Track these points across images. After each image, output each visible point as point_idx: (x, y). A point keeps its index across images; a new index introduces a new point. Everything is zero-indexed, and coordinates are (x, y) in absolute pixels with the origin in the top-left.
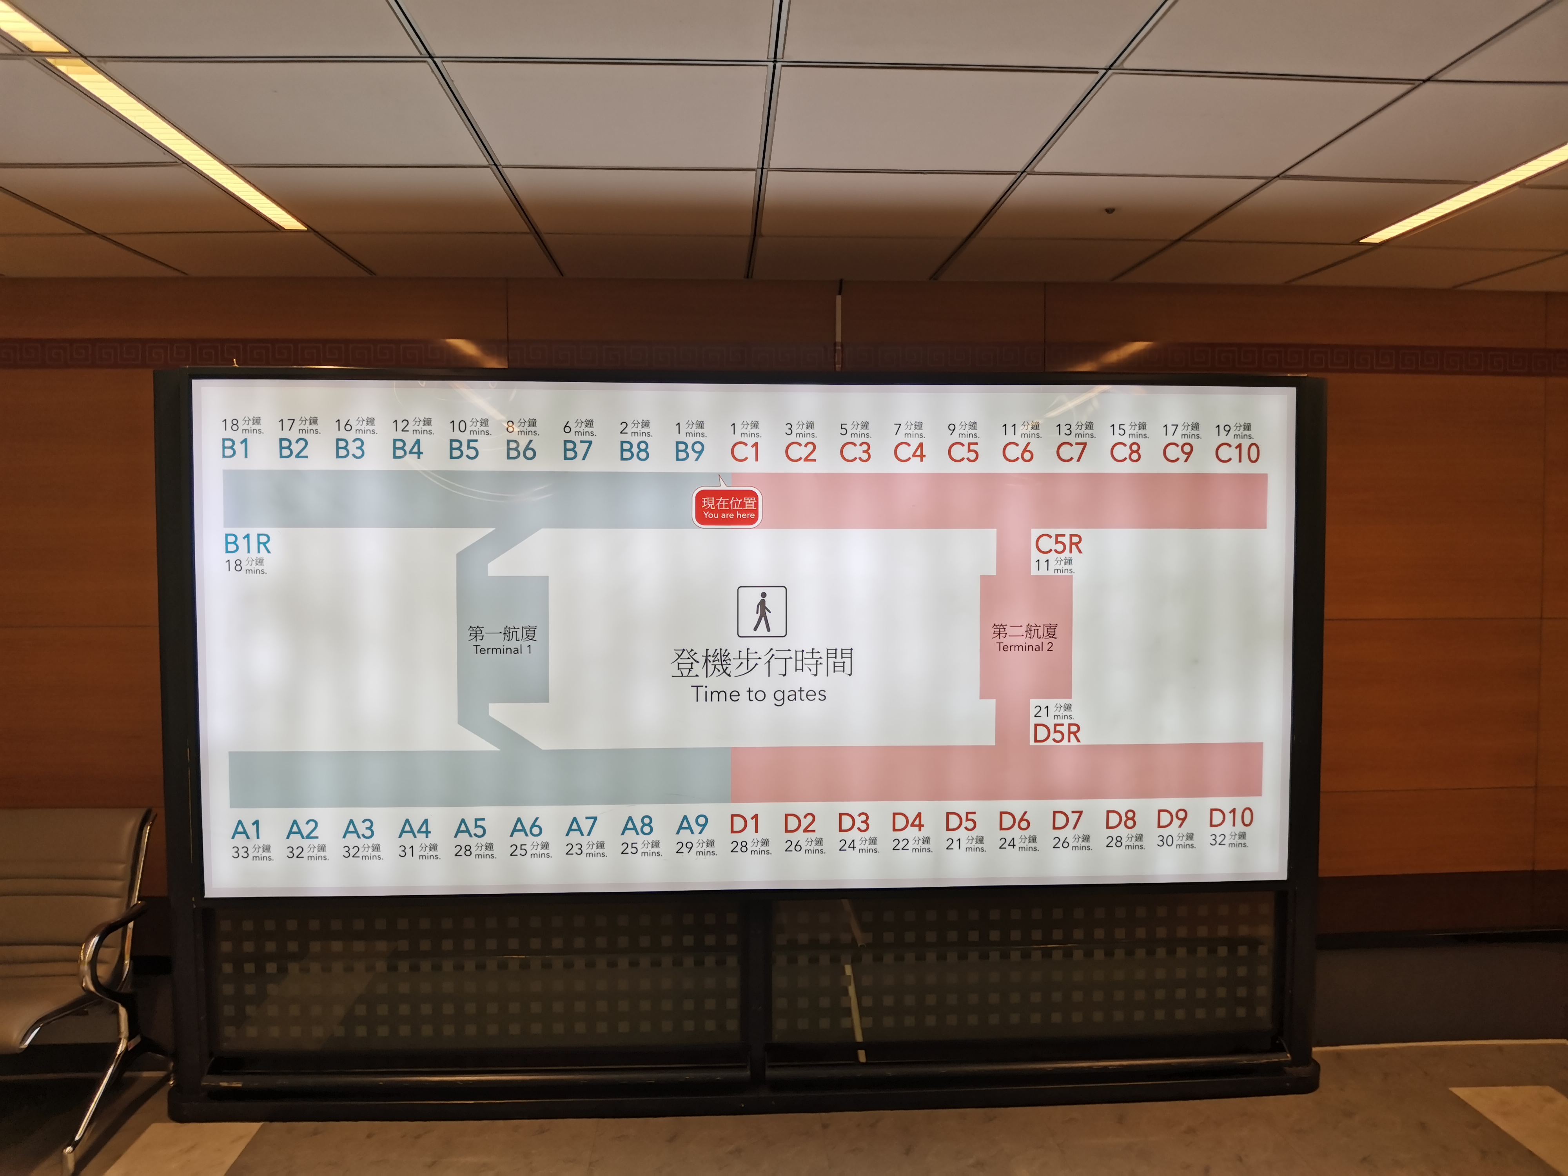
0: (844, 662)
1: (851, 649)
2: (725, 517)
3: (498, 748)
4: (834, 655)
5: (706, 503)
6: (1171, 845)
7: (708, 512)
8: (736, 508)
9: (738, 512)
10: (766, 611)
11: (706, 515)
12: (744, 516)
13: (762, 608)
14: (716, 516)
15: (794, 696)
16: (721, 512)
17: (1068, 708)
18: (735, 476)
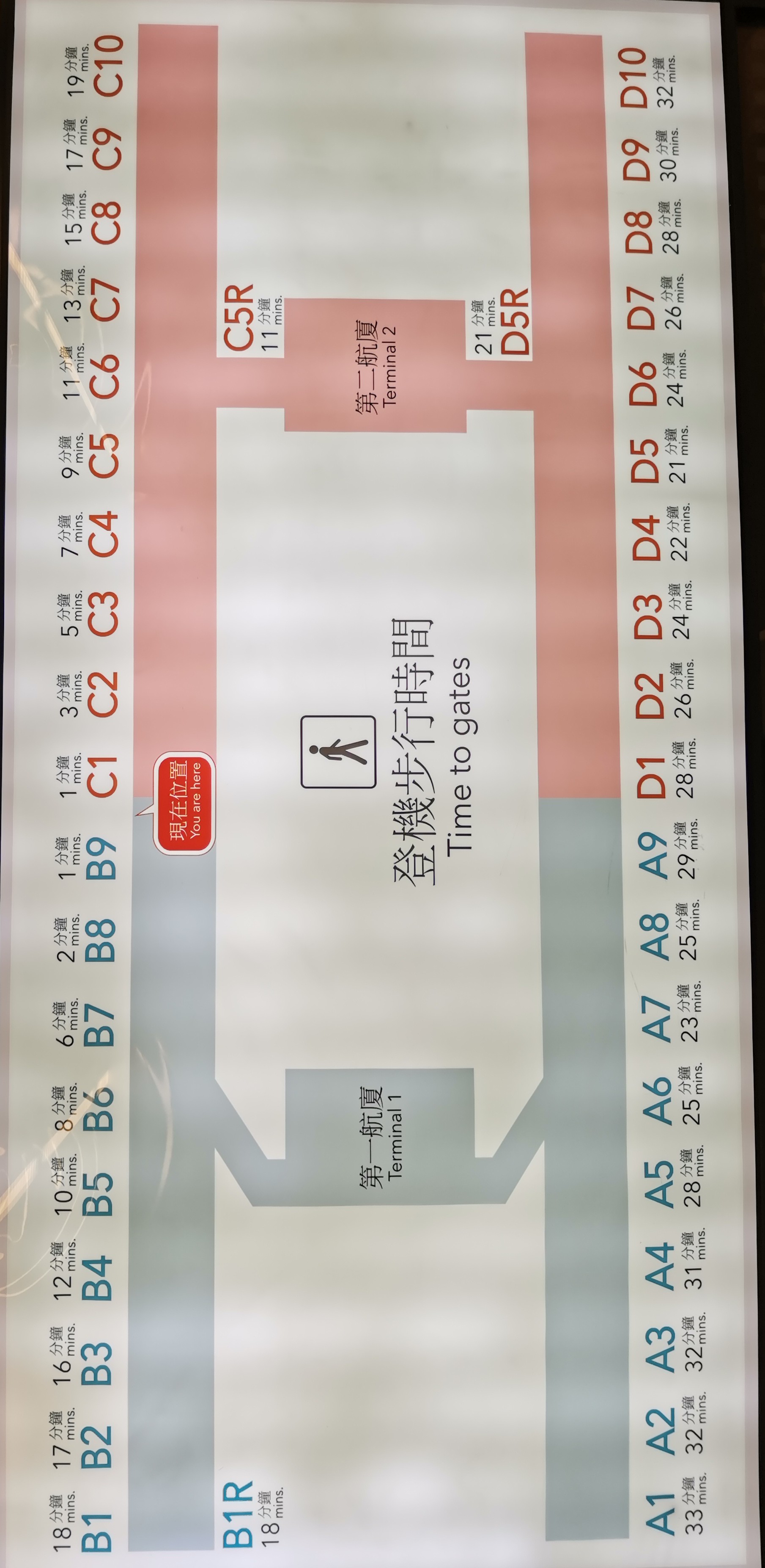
0: (413, 632)
1: (394, 620)
2: (199, 807)
3: (542, 1142)
4: (403, 646)
5: (179, 834)
6: (674, 162)
7: (191, 832)
8: (185, 791)
9: (191, 788)
10: (338, 746)
11: (195, 835)
12: (197, 779)
13: (333, 752)
14: (198, 820)
15: (462, 705)
16: (191, 813)
17: (477, 306)
18: (138, 792)
